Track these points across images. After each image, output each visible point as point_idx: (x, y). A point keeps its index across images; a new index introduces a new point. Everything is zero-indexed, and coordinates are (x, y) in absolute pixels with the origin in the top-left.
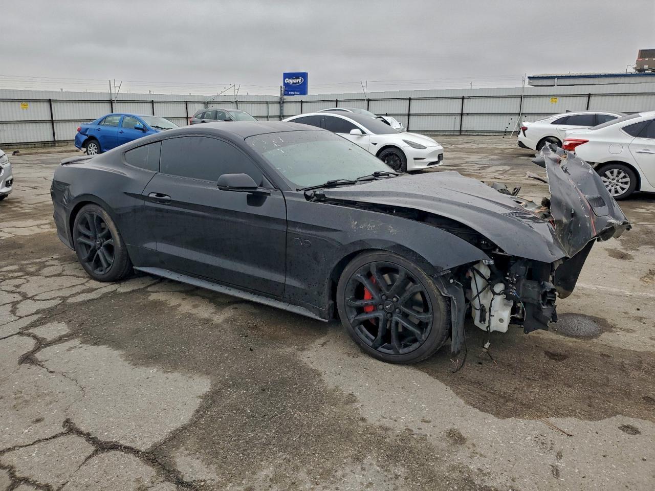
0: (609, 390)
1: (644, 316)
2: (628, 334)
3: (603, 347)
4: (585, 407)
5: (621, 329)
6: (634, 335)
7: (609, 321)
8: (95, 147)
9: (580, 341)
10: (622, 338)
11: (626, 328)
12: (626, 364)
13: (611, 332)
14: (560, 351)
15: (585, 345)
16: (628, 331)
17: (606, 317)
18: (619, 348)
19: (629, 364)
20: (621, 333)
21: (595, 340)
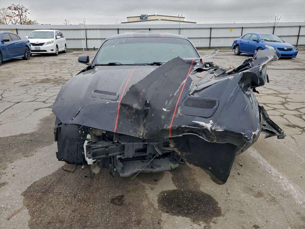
8: (238, 49)
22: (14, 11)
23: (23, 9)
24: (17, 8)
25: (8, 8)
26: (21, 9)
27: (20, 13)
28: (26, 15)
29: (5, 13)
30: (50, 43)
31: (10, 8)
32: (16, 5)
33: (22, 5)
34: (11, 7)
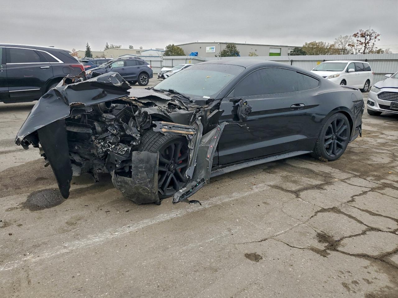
0: (9, 176)
1: (4, 229)
2: (10, 207)
3: (22, 193)
4: (15, 169)
5: (17, 208)
6: (6, 208)
7: (28, 211)
9: (36, 190)
10: (12, 202)
11: (13, 211)
12: (5, 189)
13: (22, 203)
14: (42, 182)
15: (32, 189)
16: (12, 209)
17: (32, 213)
18: (12, 195)
19: (3, 189)
20: (15, 206)
21: (29, 194)
22: (360, 39)
23: (372, 35)
24: (365, 34)
25: (354, 35)
26: (370, 36)
27: (367, 41)
28: (375, 43)
29: (346, 42)
30: (333, 77)
31: (355, 35)
32: (365, 31)
33: (372, 30)
34: (357, 33)
